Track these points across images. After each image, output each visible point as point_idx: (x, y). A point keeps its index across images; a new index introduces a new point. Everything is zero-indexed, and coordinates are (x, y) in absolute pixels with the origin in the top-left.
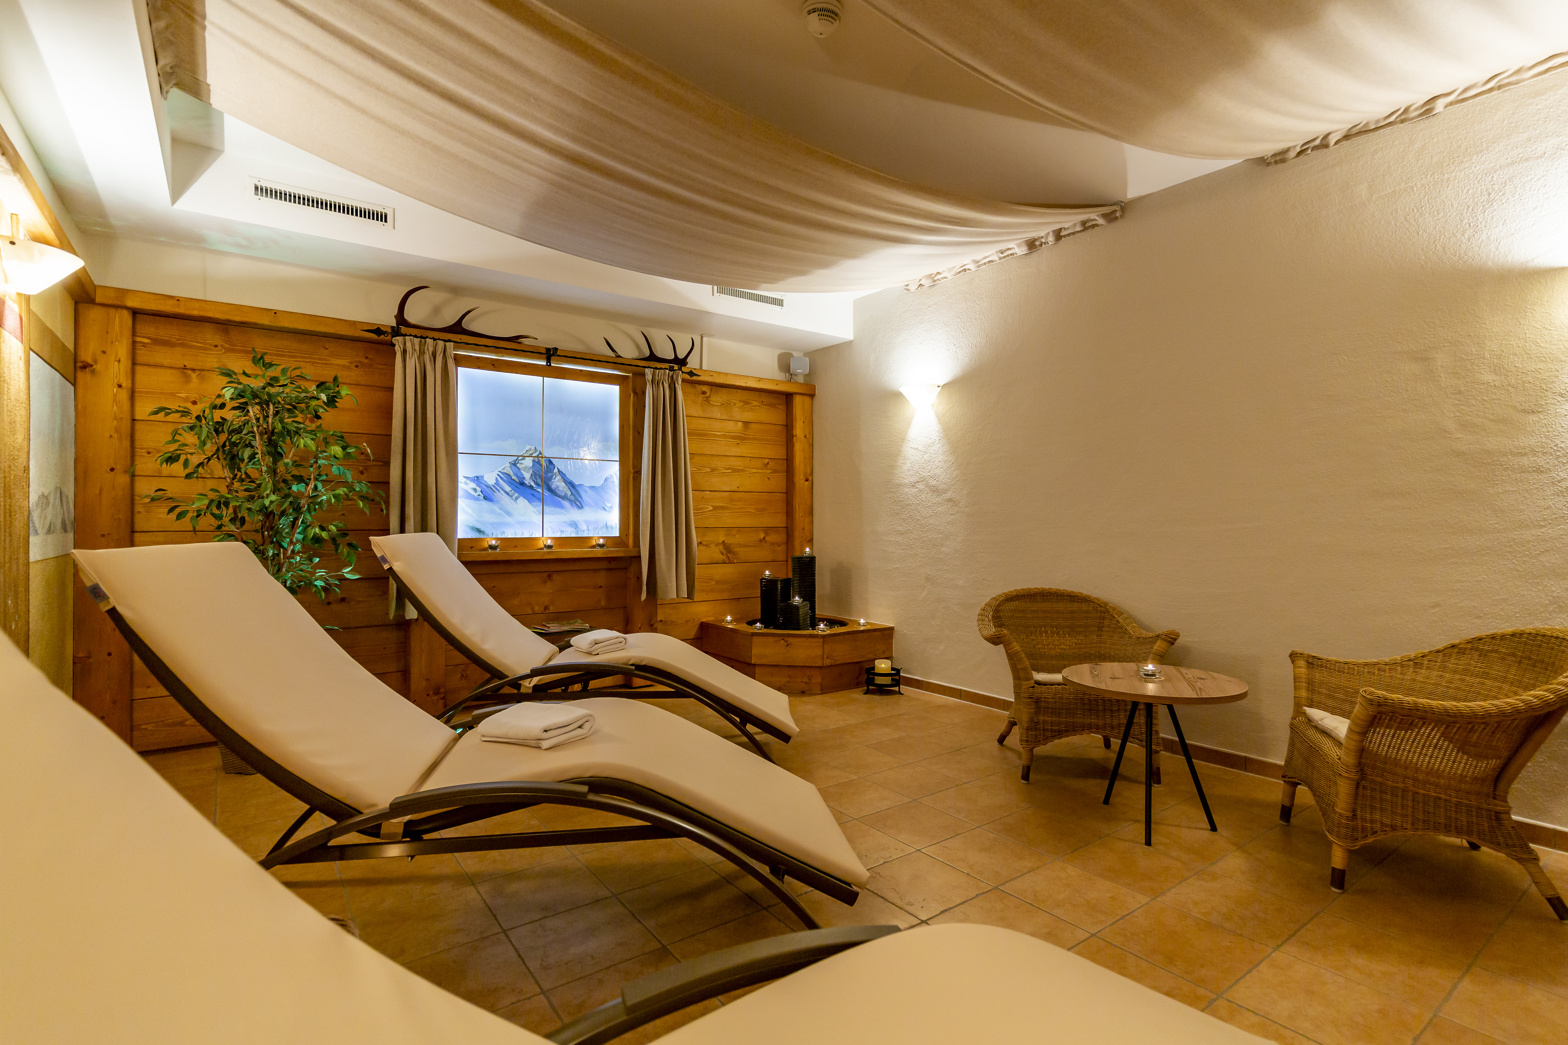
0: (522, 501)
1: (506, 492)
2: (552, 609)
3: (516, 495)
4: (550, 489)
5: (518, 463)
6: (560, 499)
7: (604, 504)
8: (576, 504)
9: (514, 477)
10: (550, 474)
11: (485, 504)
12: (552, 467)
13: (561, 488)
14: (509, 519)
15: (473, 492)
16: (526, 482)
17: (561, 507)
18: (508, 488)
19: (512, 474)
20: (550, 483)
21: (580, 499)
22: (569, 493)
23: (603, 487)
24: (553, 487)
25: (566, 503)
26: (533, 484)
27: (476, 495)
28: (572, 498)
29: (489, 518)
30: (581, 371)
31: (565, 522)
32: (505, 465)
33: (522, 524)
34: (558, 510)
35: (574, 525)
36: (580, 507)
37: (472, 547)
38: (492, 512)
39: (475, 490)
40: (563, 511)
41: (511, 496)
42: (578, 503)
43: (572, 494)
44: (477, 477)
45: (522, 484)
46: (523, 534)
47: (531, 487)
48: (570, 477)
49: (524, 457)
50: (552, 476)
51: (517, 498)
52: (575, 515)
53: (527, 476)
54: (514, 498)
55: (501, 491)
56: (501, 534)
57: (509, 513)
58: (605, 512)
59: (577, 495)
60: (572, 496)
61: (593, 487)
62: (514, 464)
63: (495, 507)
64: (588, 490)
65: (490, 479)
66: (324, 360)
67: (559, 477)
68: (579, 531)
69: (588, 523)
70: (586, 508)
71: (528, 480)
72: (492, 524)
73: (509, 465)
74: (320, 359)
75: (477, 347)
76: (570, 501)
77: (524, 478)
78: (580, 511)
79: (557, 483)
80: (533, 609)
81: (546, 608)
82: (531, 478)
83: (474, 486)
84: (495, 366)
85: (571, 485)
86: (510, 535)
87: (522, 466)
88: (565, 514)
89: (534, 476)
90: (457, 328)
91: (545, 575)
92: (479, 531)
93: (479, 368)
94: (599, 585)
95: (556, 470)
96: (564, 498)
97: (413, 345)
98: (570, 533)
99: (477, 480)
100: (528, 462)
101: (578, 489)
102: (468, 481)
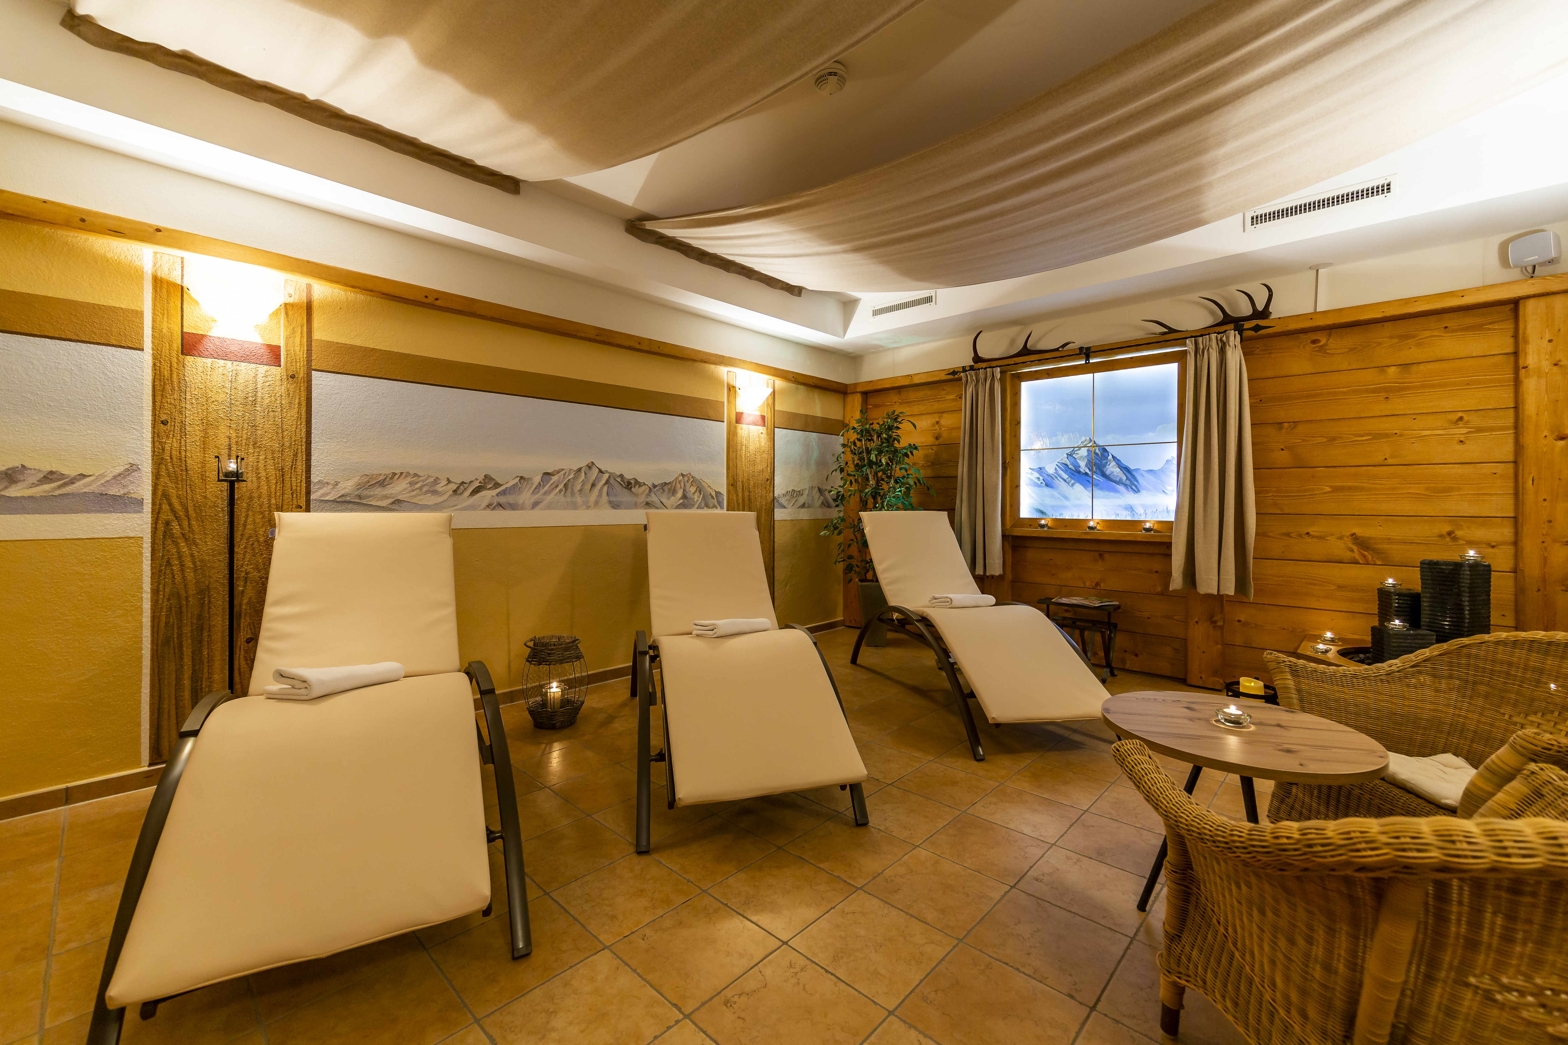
0: (1078, 487)
1: (1065, 481)
2: (1103, 586)
3: (1073, 481)
4: (1104, 475)
5: (1074, 453)
6: (1113, 484)
7: (1165, 487)
8: (1132, 488)
9: (1071, 466)
10: (1104, 461)
11: (1047, 490)
12: (1106, 454)
13: (1115, 474)
14: (1067, 503)
15: (1037, 481)
16: (1082, 470)
17: (1116, 491)
18: (1065, 476)
19: (1069, 463)
20: (1105, 469)
21: (1136, 483)
22: (1124, 478)
23: (1162, 470)
24: (1108, 473)
25: (1121, 488)
26: (1088, 471)
27: (1039, 482)
28: (1128, 482)
29: (1049, 502)
30: (1132, 358)
31: (1120, 506)
32: (1062, 457)
33: (1078, 507)
34: (1112, 494)
35: (1130, 508)
36: (1137, 491)
37: (1030, 525)
38: (1053, 497)
39: (1038, 479)
40: (1118, 495)
41: (1068, 483)
42: (1133, 487)
43: (1127, 478)
44: (1040, 468)
45: (1079, 472)
46: (1079, 516)
47: (1086, 474)
48: (1125, 463)
49: (1080, 448)
50: (1107, 463)
51: (1073, 485)
52: (1131, 498)
53: (1082, 464)
54: (1070, 484)
55: (1058, 478)
56: (1060, 515)
57: (1066, 498)
58: (1165, 496)
59: (1132, 480)
60: (1128, 481)
61: (1151, 471)
62: (1069, 455)
63: (1054, 493)
64: (1145, 474)
65: (1050, 469)
66: (944, 398)
67: (1113, 463)
68: (1135, 515)
69: (1145, 507)
70: (1143, 493)
71: (1083, 468)
72: (1053, 507)
73: (1066, 456)
74: (941, 398)
75: (1041, 362)
76: (1125, 485)
77: (1079, 467)
78: (1137, 495)
79: (1112, 469)
80: (1084, 583)
81: (1097, 584)
82: (1086, 465)
83: (1038, 476)
84: (1049, 374)
85: (1126, 470)
86: (1067, 516)
87: (1078, 456)
88: (1120, 498)
89: (1090, 464)
90: (1025, 351)
91: (1096, 554)
92: (1042, 512)
93: (1037, 379)
94: (1155, 570)
95: (1110, 457)
96: (1119, 482)
97: (971, 377)
98: (1125, 516)
99: (1040, 470)
100: (1083, 452)
101: (1134, 473)
102: (1033, 472)
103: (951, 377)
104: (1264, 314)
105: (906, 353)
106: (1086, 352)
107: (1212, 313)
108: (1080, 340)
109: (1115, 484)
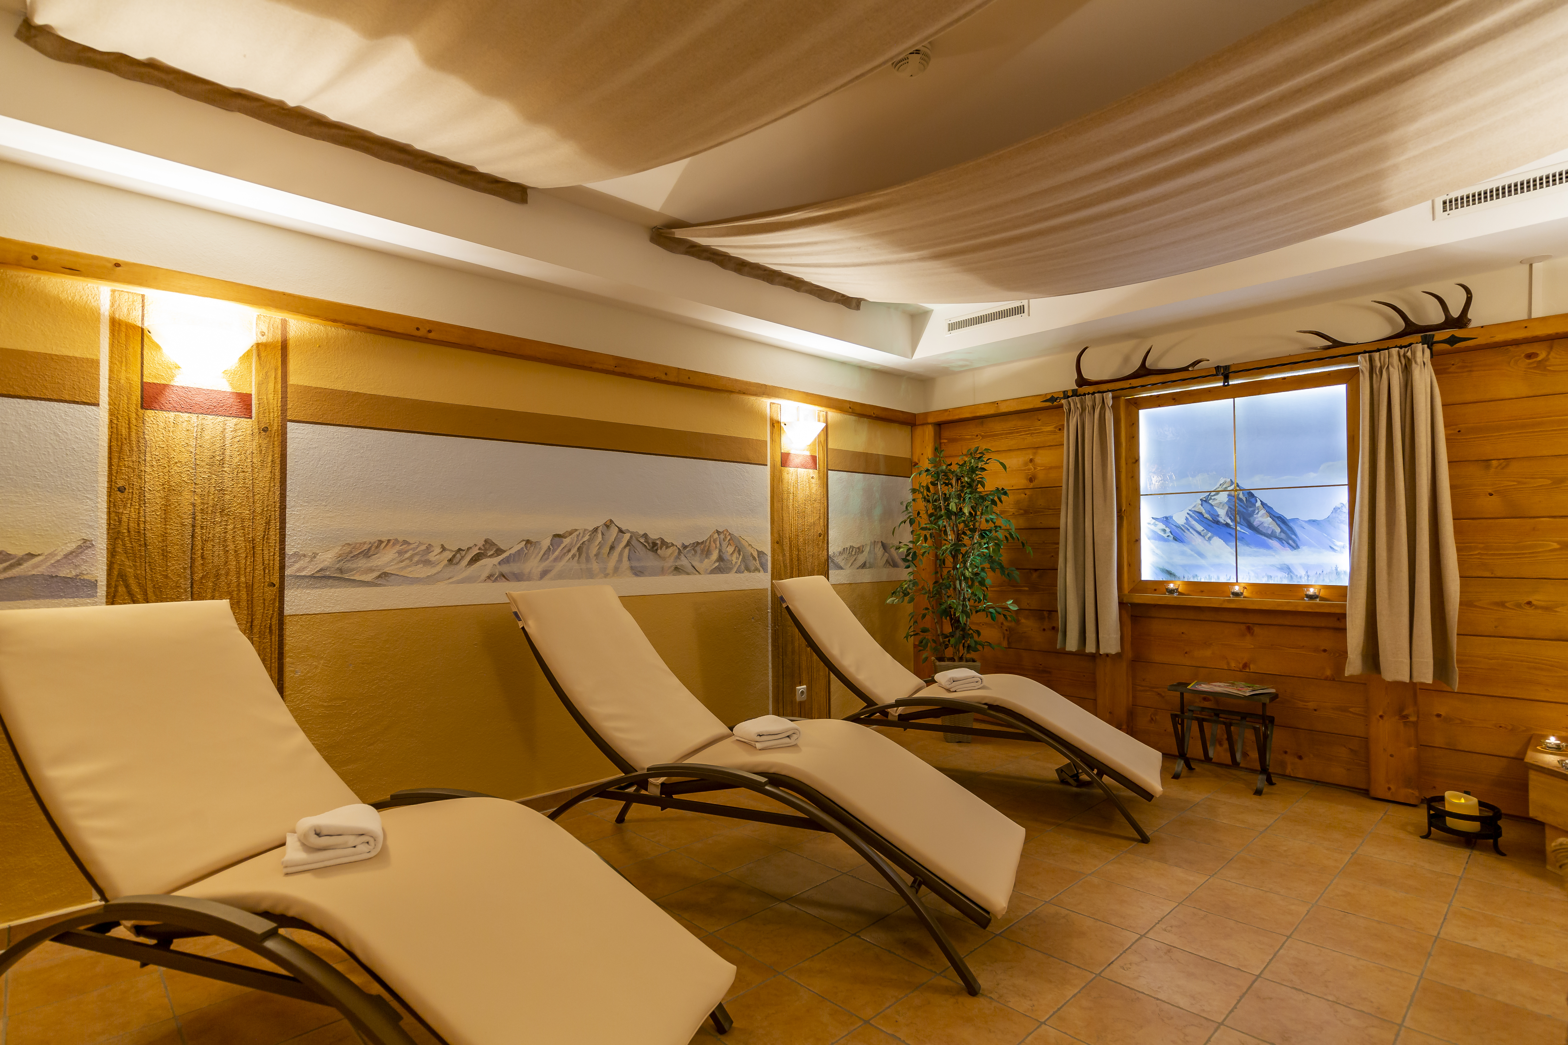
0: (1217, 542)
1: (1199, 533)
2: (1253, 668)
3: (1210, 534)
4: (1251, 526)
5: (1211, 499)
6: (1263, 537)
7: (1333, 543)
8: (1288, 543)
9: (1206, 515)
10: (1251, 509)
11: (1176, 545)
12: (1253, 500)
13: (1266, 525)
14: (1202, 562)
15: (1162, 533)
16: (1221, 520)
17: (1268, 547)
18: (1200, 528)
19: (1203, 511)
20: (1252, 519)
21: (1293, 537)
22: (1278, 530)
23: (1328, 520)
24: (1256, 523)
25: (1274, 543)
26: (1229, 521)
27: (1165, 536)
28: (1283, 536)
29: (1179, 560)
30: (1284, 378)
31: (1273, 566)
32: (1195, 503)
33: (1217, 566)
34: (1262, 550)
35: (1287, 569)
36: (1295, 547)
37: (1155, 590)
38: (1183, 553)
39: (1164, 531)
40: (1270, 552)
41: (1204, 536)
42: (1290, 542)
43: (1282, 531)
44: (1166, 518)
45: (1218, 523)
46: (1218, 578)
47: (1227, 525)
48: (1279, 510)
49: (1217, 492)
50: (1254, 511)
51: (1210, 539)
52: (1287, 556)
53: (1222, 514)
54: (1207, 538)
55: (1191, 530)
56: (1194, 577)
57: (1201, 555)
58: (1333, 553)
59: (1289, 532)
60: (1282, 534)
61: (1314, 521)
62: (1205, 501)
63: (1185, 548)
64: (1306, 526)
65: (1180, 519)
66: (1039, 429)
67: (1263, 512)
68: (1294, 577)
69: (1307, 568)
70: (1304, 549)
71: (1223, 517)
72: (1184, 566)
73: (1200, 502)
74: (1036, 430)
75: (1165, 384)
76: (1280, 540)
77: (1218, 515)
78: (1295, 552)
79: (1261, 518)
80: (1228, 664)
81: (1245, 666)
82: (1227, 514)
83: (1164, 527)
84: (1175, 400)
85: (1280, 520)
86: (1203, 578)
87: (1216, 502)
88: (1273, 555)
89: (1233, 512)
90: (1143, 371)
91: (1243, 627)
92: (1170, 573)
93: (1159, 406)
94: (1322, 648)
95: (1258, 504)
96: (1273, 536)
97: (1075, 404)
98: (1280, 579)
99: (1167, 520)
100: (1223, 497)
101: (1291, 524)
102: (1157, 523)
103: (1048, 404)
104: (1462, 321)
105: (988, 375)
106: (1225, 372)
107: (1390, 320)
108: (1216, 357)
109: (1266, 538)
